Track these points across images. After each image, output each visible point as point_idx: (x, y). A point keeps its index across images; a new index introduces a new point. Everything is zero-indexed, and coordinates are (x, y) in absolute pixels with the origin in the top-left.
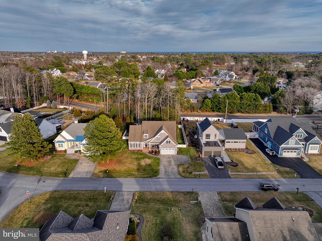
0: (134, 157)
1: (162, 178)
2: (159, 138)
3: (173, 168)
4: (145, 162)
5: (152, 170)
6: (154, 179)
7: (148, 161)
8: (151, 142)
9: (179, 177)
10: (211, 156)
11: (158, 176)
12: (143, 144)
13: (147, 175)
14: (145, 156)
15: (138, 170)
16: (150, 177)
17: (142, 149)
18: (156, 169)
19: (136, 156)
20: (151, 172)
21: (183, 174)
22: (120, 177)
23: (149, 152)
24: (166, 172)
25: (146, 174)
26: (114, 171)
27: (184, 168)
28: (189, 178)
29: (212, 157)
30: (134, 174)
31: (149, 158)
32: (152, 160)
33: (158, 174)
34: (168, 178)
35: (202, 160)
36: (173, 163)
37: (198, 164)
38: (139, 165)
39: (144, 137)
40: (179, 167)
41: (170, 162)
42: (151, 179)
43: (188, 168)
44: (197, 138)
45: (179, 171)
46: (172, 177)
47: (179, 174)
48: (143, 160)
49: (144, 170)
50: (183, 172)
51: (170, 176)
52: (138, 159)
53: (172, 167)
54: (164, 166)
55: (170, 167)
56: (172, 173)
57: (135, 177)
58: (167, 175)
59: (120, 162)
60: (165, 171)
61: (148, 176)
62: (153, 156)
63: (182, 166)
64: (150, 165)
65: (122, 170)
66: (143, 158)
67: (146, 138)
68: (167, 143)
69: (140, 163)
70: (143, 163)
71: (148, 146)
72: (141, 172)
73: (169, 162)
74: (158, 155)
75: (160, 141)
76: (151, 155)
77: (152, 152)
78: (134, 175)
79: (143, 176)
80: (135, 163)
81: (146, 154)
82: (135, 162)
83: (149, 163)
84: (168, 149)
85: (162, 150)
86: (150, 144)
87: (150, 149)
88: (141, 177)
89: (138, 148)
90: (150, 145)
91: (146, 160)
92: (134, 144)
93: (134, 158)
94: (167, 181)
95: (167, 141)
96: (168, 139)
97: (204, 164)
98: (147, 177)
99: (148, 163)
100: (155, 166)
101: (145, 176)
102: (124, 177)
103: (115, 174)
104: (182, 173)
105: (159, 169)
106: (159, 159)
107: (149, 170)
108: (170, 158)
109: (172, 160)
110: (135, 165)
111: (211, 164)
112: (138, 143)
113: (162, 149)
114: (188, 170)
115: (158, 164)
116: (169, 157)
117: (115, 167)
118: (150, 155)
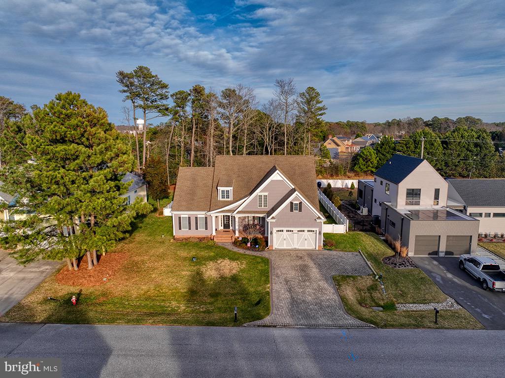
0: (183, 253)
1: (285, 326)
2: (265, 196)
3: (320, 289)
4: (218, 269)
5: (244, 294)
6: (250, 331)
7: (229, 267)
8: (240, 209)
9: (351, 321)
10: (436, 253)
11: (267, 320)
12: (216, 217)
13: (224, 315)
14: (220, 253)
15: (192, 294)
16: (235, 322)
17: (214, 233)
18: (256, 293)
19: (193, 253)
20: (240, 304)
21: (365, 311)
22: (112, 321)
23: (235, 243)
24: (294, 303)
25: (219, 308)
26: (102, 299)
27: (360, 290)
28: (393, 326)
29: (442, 255)
30: (173, 310)
31: (233, 257)
32: (242, 264)
33: (267, 311)
34: (310, 327)
35: (412, 265)
36: (315, 272)
37: (404, 277)
38: (198, 277)
39: (220, 198)
40: (339, 285)
41: (304, 269)
42: (235, 329)
43: (373, 288)
44: (367, 214)
45: (343, 299)
46: (323, 320)
47: (350, 310)
48: (211, 264)
49: (215, 295)
50: (360, 304)
51: (313, 317)
52: (196, 261)
53: (315, 286)
54: (287, 281)
55: (308, 284)
56: (319, 304)
57: (175, 322)
58: (300, 313)
59: (133, 269)
60: (292, 298)
61: (227, 316)
62: (248, 252)
63: (350, 281)
64: (234, 278)
65: (134, 293)
66: (213, 259)
67: (226, 199)
68: (292, 210)
69: (199, 274)
70: (210, 272)
71: (231, 228)
72: (202, 303)
73: (302, 270)
74: (263, 250)
75: (268, 209)
76: (241, 251)
77: (245, 241)
78: (173, 313)
79: (207, 315)
80: (184, 273)
81: (224, 248)
82: (183, 270)
83: (234, 272)
84: (295, 230)
85: (274, 235)
86: (237, 216)
87: (237, 234)
88: (199, 323)
89: (201, 232)
90: (237, 220)
91: (223, 264)
92: (189, 218)
93: (185, 259)
94: (308, 340)
95: (292, 203)
96: (296, 197)
97: (424, 275)
98: (223, 323)
99: (227, 273)
100: (253, 283)
101: (216, 316)
102: (129, 322)
103: (99, 309)
104: (359, 307)
105: (268, 293)
106: (266, 261)
107: (233, 295)
108: (301, 258)
109: (311, 264)
110: (184, 280)
111: (449, 275)
112: (201, 215)
113: (275, 230)
114: (376, 295)
115: (266, 275)
116: (298, 255)
117: (109, 285)
118: (236, 249)
